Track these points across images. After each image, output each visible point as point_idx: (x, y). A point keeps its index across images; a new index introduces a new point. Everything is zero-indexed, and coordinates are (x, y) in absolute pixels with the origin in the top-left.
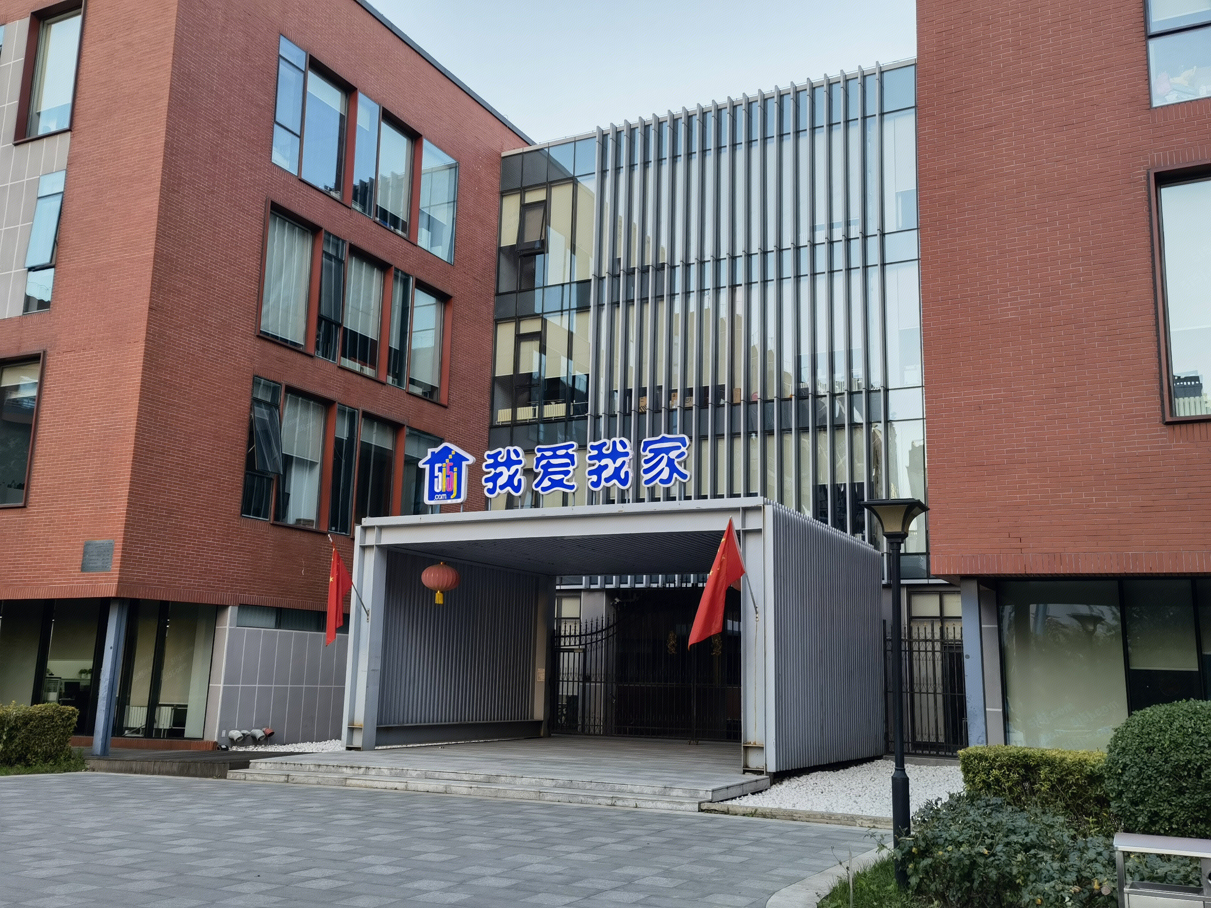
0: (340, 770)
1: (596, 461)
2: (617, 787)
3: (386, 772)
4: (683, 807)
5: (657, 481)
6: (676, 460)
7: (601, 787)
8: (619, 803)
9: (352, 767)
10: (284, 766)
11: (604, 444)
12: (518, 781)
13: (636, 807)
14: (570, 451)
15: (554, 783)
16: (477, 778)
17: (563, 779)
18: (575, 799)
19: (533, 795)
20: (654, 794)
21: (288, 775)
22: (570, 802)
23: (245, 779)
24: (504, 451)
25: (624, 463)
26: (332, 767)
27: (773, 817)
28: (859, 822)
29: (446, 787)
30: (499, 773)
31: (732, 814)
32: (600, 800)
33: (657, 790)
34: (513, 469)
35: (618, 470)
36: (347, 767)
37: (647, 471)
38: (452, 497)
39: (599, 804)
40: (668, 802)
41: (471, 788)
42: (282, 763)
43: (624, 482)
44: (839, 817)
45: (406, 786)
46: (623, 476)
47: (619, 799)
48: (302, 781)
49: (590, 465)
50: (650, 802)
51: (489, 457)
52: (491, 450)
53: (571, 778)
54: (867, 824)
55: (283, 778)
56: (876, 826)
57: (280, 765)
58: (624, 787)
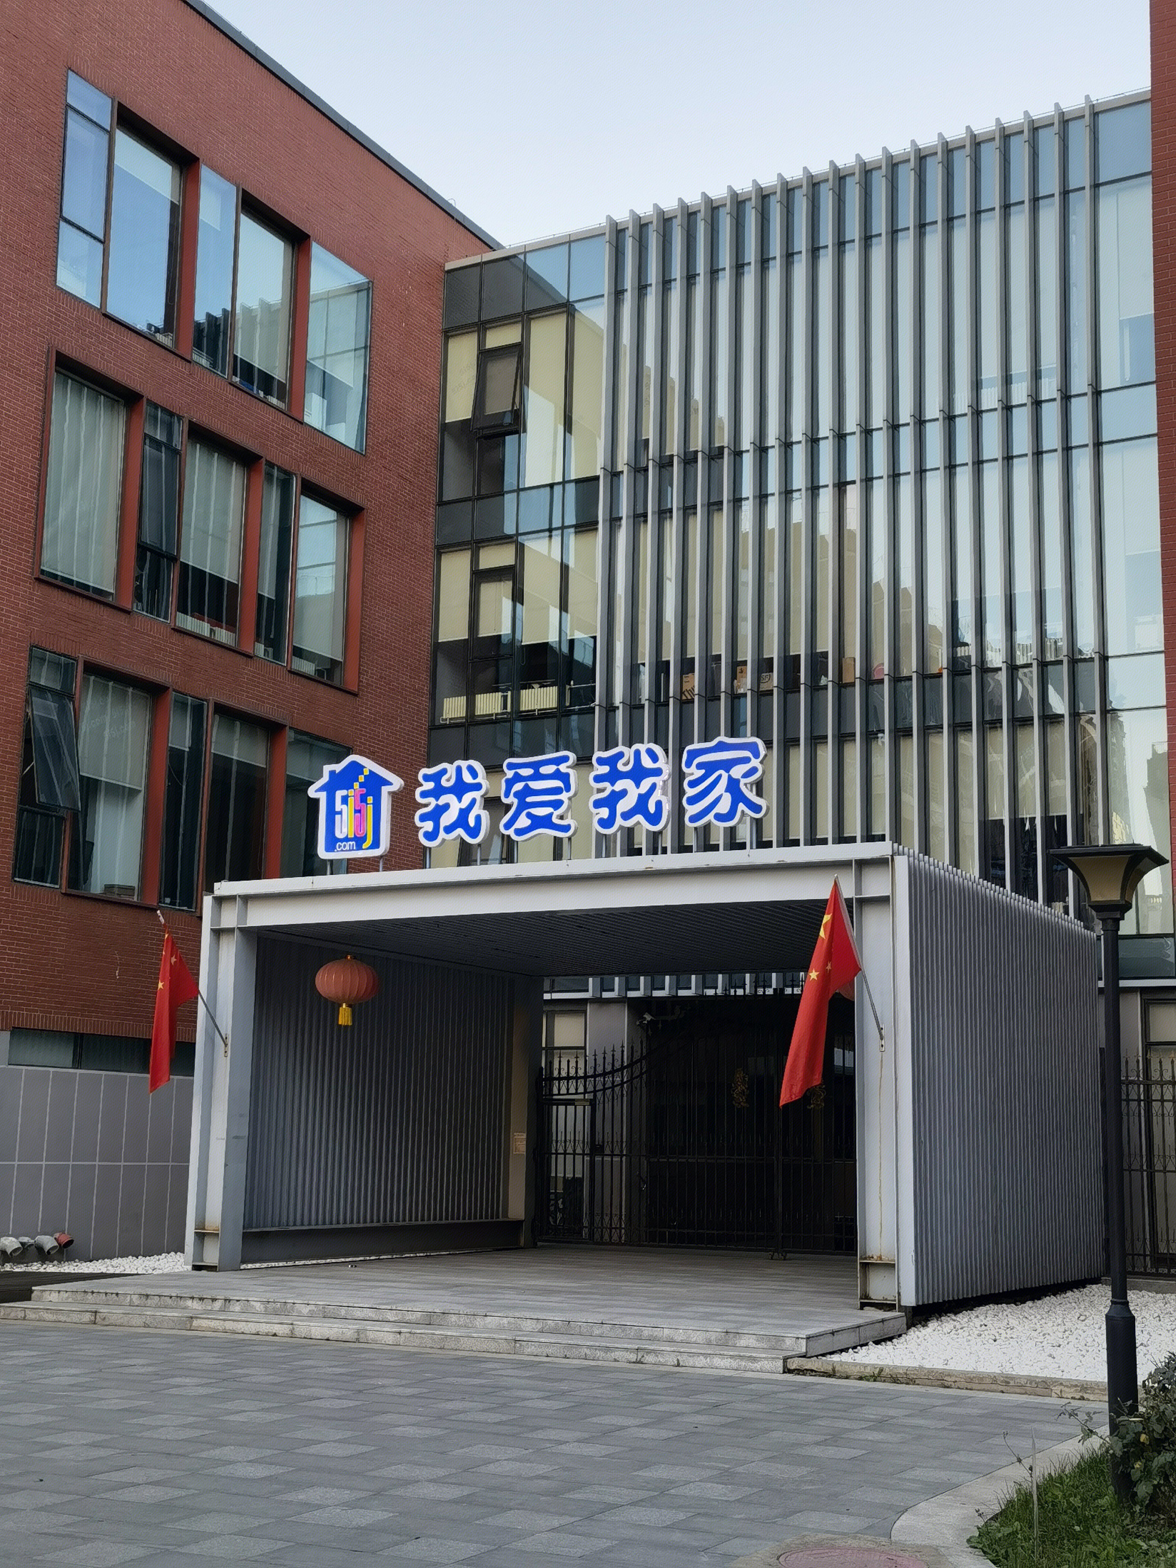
0: (182, 1303)
1: (607, 784)
2: (646, 1332)
3: (259, 1307)
4: (758, 1366)
5: (710, 817)
6: (743, 781)
7: (618, 1331)
8: (649, 1358)
9: (202, 1299)
10: (90, 1296)
11: (621, 755)
12: (479, 1322)
13: (678, 1365)
14: (563, 768)
15: (539, 1326)
16: (410, 1317)
17: (555, 1318)
18: (575, 1352)
19: (504, 1346)
20: (709, 1343)
21: (96, 1312)
22: (566, 1357)
23: (24, 1319)
24: (451, 768)
25: (653, 787)
26: (168, 1299)
27: (910, 1381)
28: (1057, 1389)
29: (358, 1331)
30: (447, 1307)
31: (840, 1378)
32: (617, 1354)
33: (713, 1337)
34: (467, 798)
35: (643, 799)
36: (193, 1298)
37: (693, 801)
38: (365, 846)
39: (615, 1360)
40: (732, 1357)
41: (400, 1333)
42: (85, 1292)
43: (654, 819)
44: (1023, 1382)
45: (292, 1331)
46: (652, 808)
47: (649, 1352)
48: (118, 1322)
49: (600, 791)
50: (702, 1357)
51: (427, 778)
52: (429, 767)
53: (568, 1316)
54: (1069, 1393)
55: (87, 1317)
56: (1086, 1396)
57: (83, 1294)
58: (657, 1332)
